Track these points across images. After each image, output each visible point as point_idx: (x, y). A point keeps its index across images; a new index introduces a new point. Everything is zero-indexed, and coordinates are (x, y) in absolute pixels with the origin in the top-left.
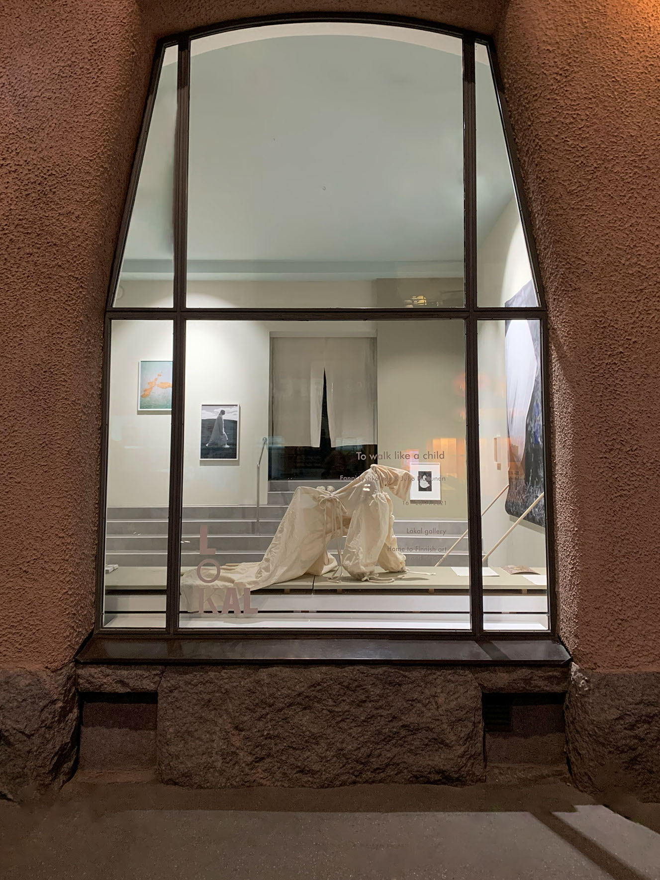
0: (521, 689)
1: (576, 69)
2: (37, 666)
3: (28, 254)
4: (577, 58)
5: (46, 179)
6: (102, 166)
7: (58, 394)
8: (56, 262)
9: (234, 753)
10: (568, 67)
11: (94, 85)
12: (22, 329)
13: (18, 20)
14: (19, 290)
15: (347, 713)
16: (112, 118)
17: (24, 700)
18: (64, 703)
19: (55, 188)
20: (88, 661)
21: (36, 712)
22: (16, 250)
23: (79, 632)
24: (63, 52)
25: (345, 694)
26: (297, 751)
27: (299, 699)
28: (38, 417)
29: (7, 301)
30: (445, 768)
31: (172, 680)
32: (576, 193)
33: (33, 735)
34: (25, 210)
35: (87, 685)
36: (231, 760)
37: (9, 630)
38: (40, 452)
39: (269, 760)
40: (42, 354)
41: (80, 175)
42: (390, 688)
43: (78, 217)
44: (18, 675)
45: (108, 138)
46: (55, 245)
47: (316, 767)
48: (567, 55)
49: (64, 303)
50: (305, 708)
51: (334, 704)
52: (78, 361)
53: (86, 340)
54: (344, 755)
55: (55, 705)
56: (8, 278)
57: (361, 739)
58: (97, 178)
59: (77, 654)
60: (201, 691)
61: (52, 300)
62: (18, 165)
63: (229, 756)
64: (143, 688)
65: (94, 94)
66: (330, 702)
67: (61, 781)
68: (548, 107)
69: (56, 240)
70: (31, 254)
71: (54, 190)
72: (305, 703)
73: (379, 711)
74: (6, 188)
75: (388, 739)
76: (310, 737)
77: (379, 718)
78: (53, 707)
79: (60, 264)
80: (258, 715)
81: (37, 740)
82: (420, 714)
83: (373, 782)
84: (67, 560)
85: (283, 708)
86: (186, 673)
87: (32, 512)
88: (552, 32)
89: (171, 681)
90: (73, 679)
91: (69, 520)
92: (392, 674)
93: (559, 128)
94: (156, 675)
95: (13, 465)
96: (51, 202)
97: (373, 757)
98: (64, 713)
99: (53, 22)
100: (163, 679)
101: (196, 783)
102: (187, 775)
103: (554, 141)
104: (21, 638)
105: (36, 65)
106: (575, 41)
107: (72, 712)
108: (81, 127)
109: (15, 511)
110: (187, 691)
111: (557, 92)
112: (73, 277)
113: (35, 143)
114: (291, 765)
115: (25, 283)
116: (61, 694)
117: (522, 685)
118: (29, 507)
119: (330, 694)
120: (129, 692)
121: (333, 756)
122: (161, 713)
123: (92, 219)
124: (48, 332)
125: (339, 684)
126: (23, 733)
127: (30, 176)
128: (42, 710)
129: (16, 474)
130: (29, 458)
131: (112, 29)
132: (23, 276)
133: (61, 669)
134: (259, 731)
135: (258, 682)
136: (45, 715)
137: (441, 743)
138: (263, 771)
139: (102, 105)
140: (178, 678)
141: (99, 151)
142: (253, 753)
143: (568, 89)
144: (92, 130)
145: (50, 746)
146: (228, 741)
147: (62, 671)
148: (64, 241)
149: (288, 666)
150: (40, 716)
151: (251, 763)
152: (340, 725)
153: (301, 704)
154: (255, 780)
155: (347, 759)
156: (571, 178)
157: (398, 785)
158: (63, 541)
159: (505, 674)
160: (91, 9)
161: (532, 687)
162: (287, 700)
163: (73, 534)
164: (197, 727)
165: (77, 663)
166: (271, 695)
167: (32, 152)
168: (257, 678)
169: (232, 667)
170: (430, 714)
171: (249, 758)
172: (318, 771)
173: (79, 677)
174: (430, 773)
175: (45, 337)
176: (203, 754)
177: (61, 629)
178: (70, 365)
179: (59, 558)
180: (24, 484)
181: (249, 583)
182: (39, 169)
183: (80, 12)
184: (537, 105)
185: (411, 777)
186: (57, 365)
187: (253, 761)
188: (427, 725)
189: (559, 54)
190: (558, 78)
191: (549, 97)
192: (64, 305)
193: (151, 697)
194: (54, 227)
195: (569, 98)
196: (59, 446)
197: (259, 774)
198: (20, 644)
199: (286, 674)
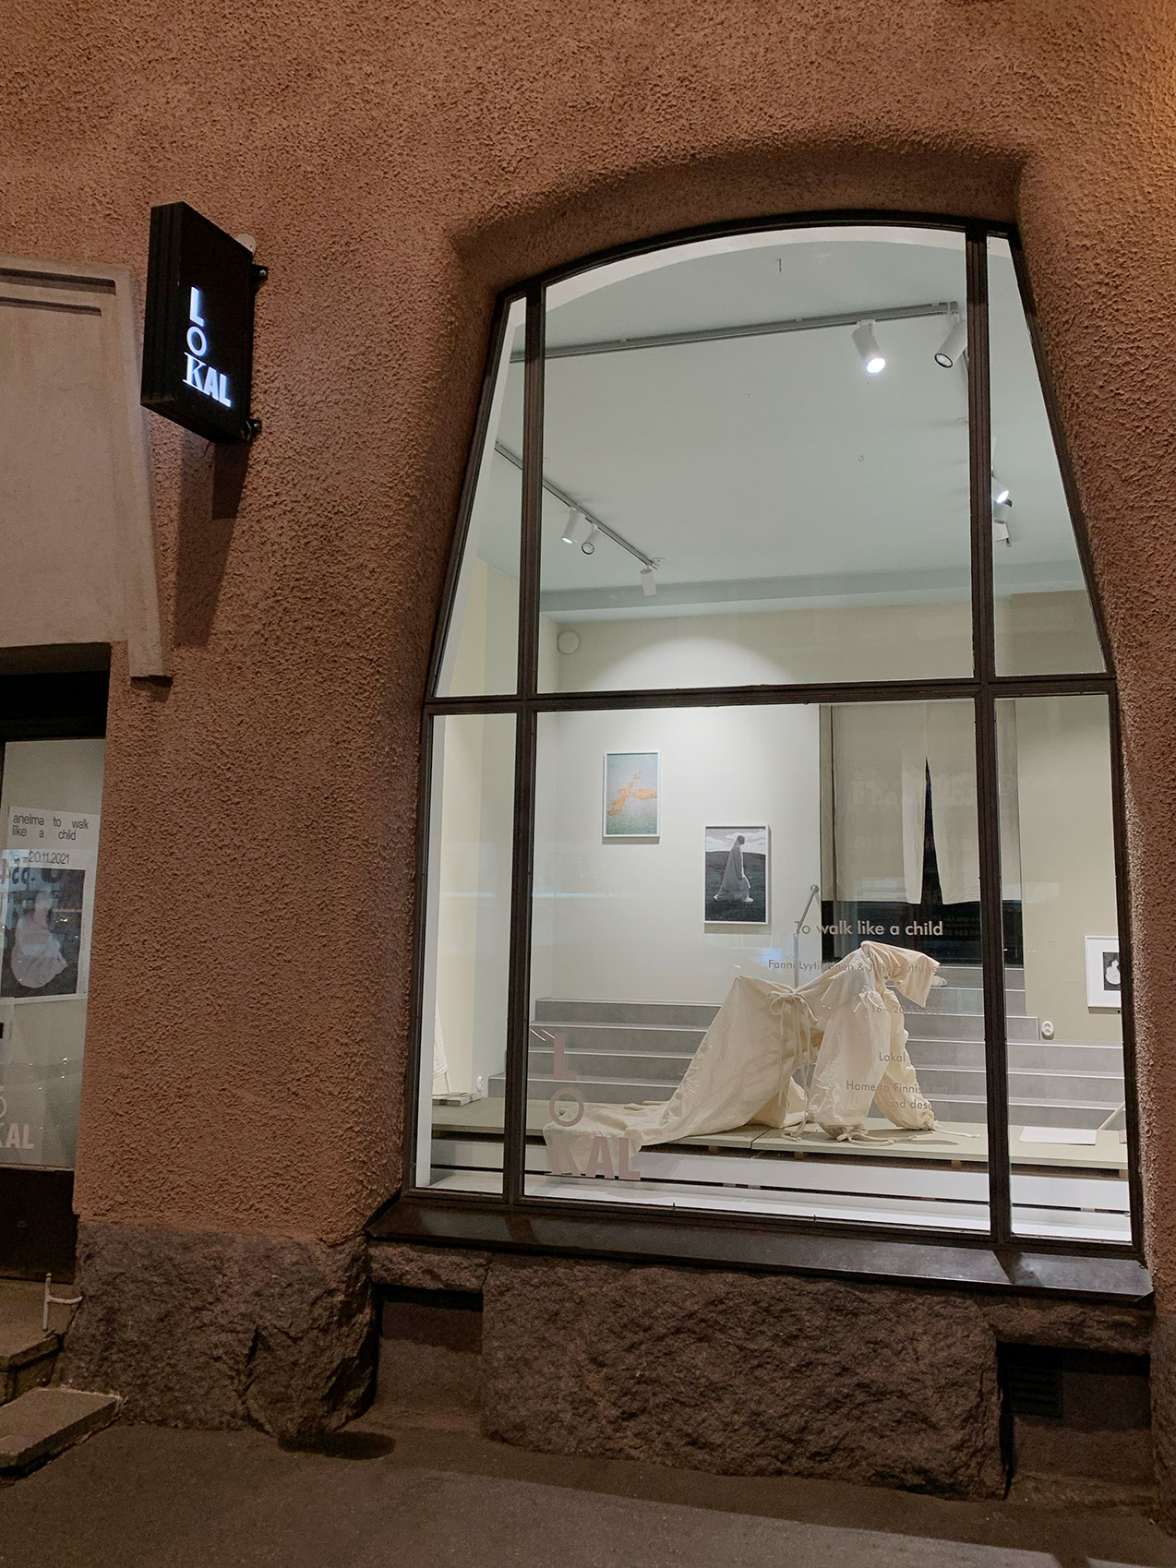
0: (1064, 1340)
1: (1133, 273)
2: (309, 1236)
3: (307, 629)
4: (1136, 253)
5: (331, 518)
6: (407, 495)
7: (342, 830)
8: (343, 639)
9: (591, 1401)
10: (1119, 271)
11: (395, 378)
12: (298, 737)
13: (299, 295)
14: (295, 681)
15: (767, 1354)
16: (422, 423)
17: (288, 1285)
18: (346, 1296)
19: (343, 531)
20: (384, 1235)
21: (305, 1305)
22: (291, 623)
23: (371, 1190)
24: (355, 334)
25: (764, 1321)
26: (687, 1409)
27: (689, 1324)
28: (316, 865)
29: (278, 697)
30: (928, 1466)
31: (501, 1275)
32: (1138, 480)
33: (301, 1338)
34: (303, 565)
35: (382, 1272)
36: (585, 1412)
37: (273, 1179)
38: (317, 917)
39: (644, 1418)
40: (322, 771)
41: (376, 510)
42: (839, 1318)
43: (373, 572)
44: (282, 1248)
45: (415, 452)
46: (342, 613)
47: (717, 1438)
48: (1118, 251)
49: (353, 697)
50: (700, 1340)
51: (747, 1337)
52: (373, 781)
53: (387, 749)
54: (762, 1424)
55: (333, 1297)
56: (281, 664)
57: (790, 1400)
58: (400, 512)
59: (369, 1223)
60: (545, 1297)
61: (338, 693)
62: (295, 502)
63: (582, 1404)
64: (461, 1285)
65: (393, 391)
66: (740, 1333)
67: (344, 1415)
68: (1087, 341)
69: (344, 607)
70: (311, 629)
71: (341, 534)
72: (699, 1329)
73: (821, 1356)
74: (280, 535)
75: (835, 1405)
76: (706, 1387)
77: (820, 1368)
78: (329, 1300)
79: (348, 641)
80: (627, 1342)
81: (306, 1348)
82: (889, 1368)
83: (810, 1475)
84: (353, 1080)
85: (665, 1336)
86: (523, 1267)
87: (305, 1006)
88: (1091, 216)
89: (501, 1278)
90: (361, 1262)
91: (357, 1019)
92: (841, 1295)
93: (1105, 375)
94: (479, 1266)
95: (282, 936)
96: (337, 552)
97: (810, 1433)
98: (347, 1312)
99: (342, 293)
100: (490, 1273)
101: (531, 1442)
102: (520, 1428)
103: (1097, 397)
104: (289, 1191)
105: (320, 358)
106: (1132, 226)
107: (362, 1313)
108: (377, 441)
109: (283, 1003)
110: (525, 1295)
111: (1100, 314)
112: (366, 659)
113: (317, 469)
114: (678, 1431)
115: (302, 671)
116: (343, 1282)
117: (1066, 1333)
118: (301, 997)
119: (740, 1320)
120: (440, 1289)
121: (744, 1424)
122: (486, 1325)
123: (394, 572)
124: (332, 740)
125: (753, 1304)
126: (287, 1334)
127: (309, 516)
128: (314, 1303)
129: (285, 948)
130: (304, 925)
131: (419, 294)
132: (300, 660)
133: (342, 1244)
134: (627, 1369)
135: (627, 1289)
136: (317, 1311)
137: (922, 1421)
138: (635, 1436)
139: (406, 406)
140: (512, 1273)
141: (402, 473)
142: (619, 1403)
143: (1119, 307)
144: (392, 445)
145: (324, 1359)
146: (581, 1380)
147: (343, 1247)
148: (354, 608)
149: (673, 1267)
150: (310, 1312)
151: (616, 1421)
152: (757, 1373)
153: (694, 1332)
154: (622, 1449)
155: (767, 1430)
156: (1127, 456)
157: (851, 1485)
158: (347, 1050)
159: (1034, 1312)
160: (392, 269)
161: (1085, 1339)
162: (672, 1323)
163: (362, 1040)
164: (536, 1354)
165: (369, 1238)
166: (646, 1313)
167: (313, 482)
168: (626, 1284)
169: (590, 1262)
170: (904, 1369)
171: (613, 1412)
172: (719, 1446)
173: (371, 1260)
174: (904, 1471)
175: (327, 748)
176: (544, 1398)
177: (342, 1183)
178: (360, 787)
179: (341, 1075)
180: (296, 963)
181: (648, 1133)
182: (322, 505)
183: (376, 275)
184: (1069, 337)
185: (874, 1475)
186: (342, 788)
187: (619, 1417)
188: (900, 1388)
189: (1104, 250)
190: (1103, 290)
191: (1086, 323)
192: (353, 701)
193: (472, 1300)
194: (340, 588)
195: (1122, 322)
196: (343, 907)
197: (627, 1439)
198: (287, 1202)
199: (670, 1281)
